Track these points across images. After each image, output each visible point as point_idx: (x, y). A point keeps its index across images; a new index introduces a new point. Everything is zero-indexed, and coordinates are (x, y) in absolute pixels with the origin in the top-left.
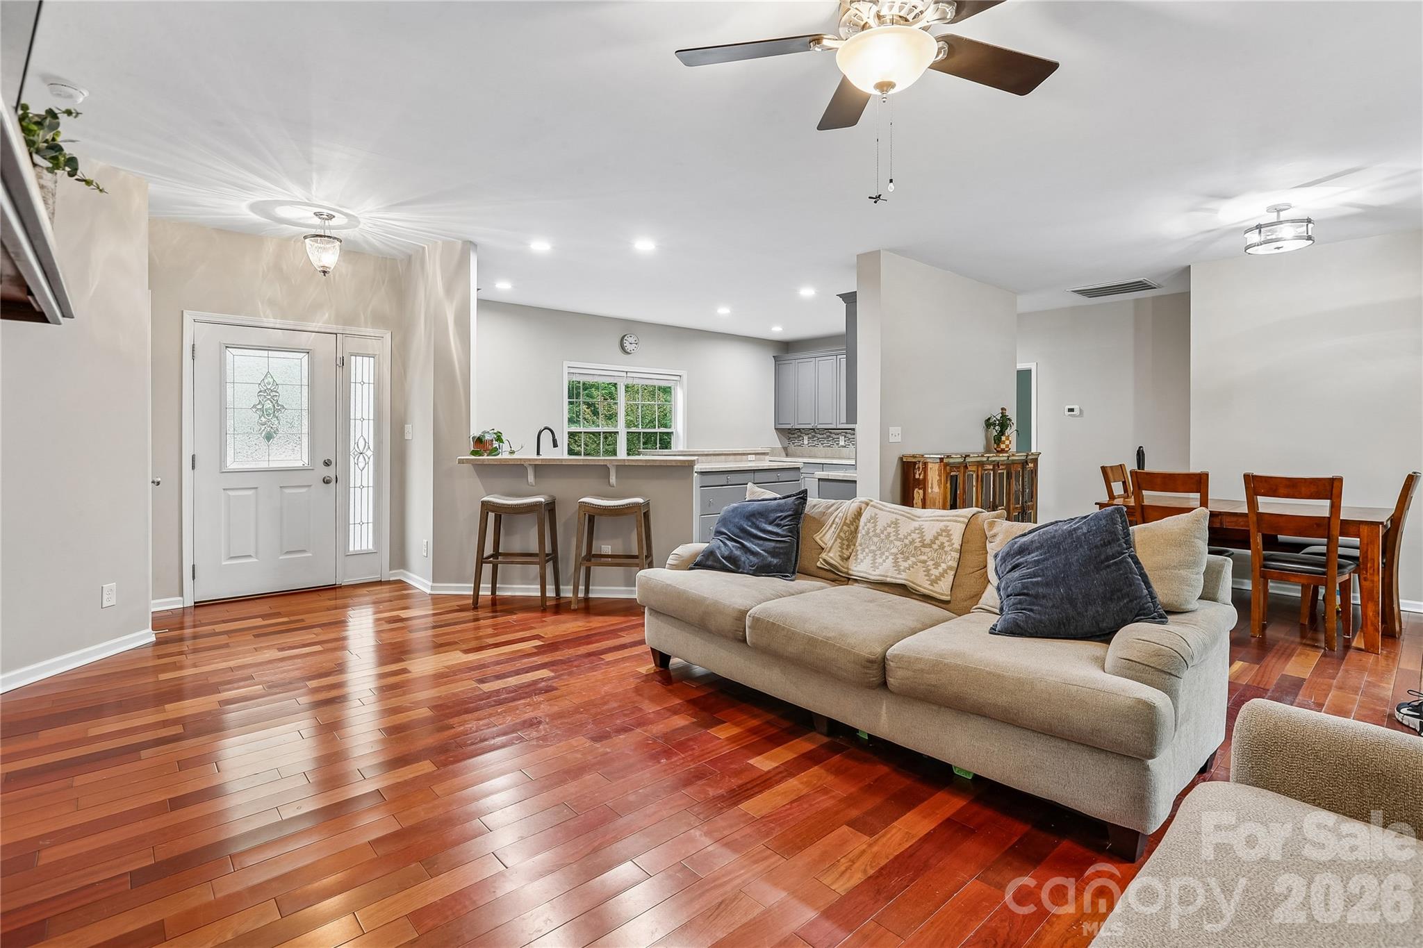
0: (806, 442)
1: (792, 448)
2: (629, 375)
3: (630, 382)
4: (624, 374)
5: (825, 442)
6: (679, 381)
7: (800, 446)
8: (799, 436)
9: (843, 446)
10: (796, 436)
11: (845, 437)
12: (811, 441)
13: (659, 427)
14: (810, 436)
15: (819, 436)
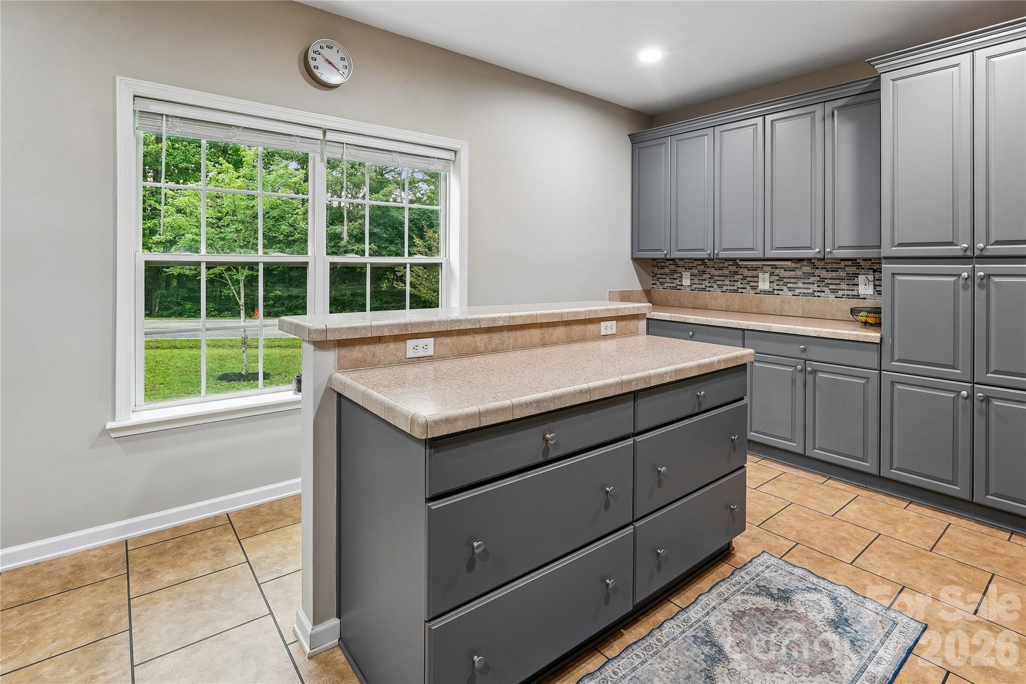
0: (686, 282)
1: (659, 291)
2: (330, 136)
3: (334, 153)
4: (319, 134)
5: (727, 282)
6: (454, 162)
7: (675, 288)
8: (675, 272)
9: (765, 292)
10: (667, 271)
11: (772, 274)
12: (696, 281)
13: (410, 254)
14: (695, 271)
15: (713, 272)
